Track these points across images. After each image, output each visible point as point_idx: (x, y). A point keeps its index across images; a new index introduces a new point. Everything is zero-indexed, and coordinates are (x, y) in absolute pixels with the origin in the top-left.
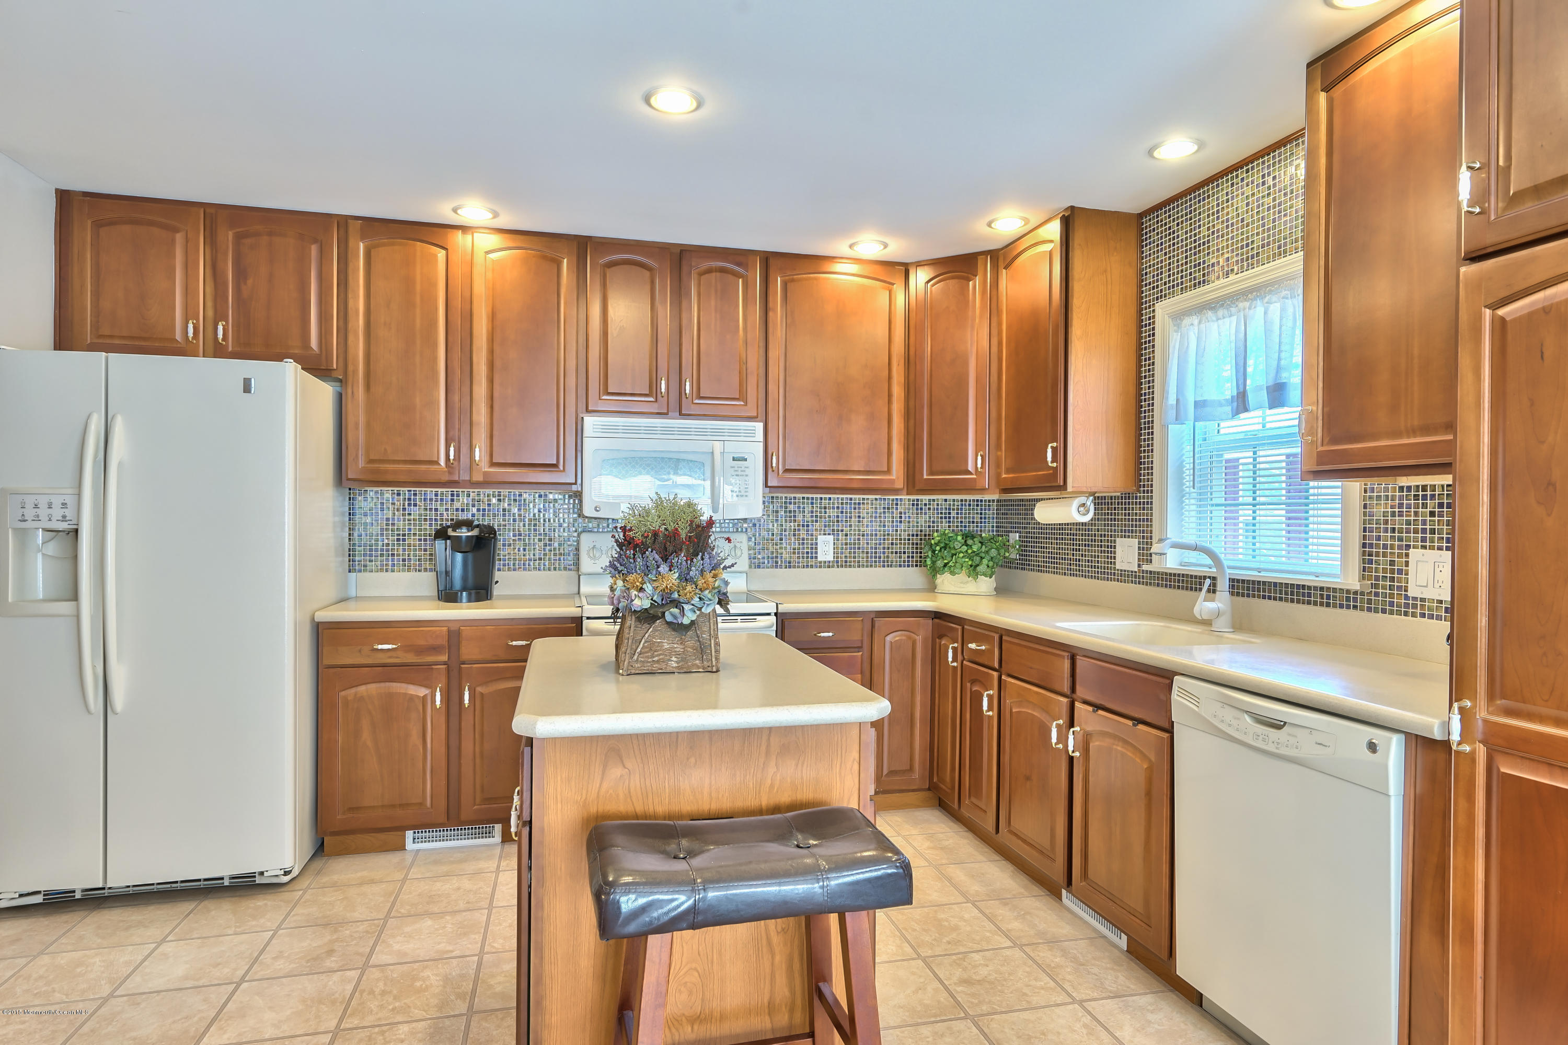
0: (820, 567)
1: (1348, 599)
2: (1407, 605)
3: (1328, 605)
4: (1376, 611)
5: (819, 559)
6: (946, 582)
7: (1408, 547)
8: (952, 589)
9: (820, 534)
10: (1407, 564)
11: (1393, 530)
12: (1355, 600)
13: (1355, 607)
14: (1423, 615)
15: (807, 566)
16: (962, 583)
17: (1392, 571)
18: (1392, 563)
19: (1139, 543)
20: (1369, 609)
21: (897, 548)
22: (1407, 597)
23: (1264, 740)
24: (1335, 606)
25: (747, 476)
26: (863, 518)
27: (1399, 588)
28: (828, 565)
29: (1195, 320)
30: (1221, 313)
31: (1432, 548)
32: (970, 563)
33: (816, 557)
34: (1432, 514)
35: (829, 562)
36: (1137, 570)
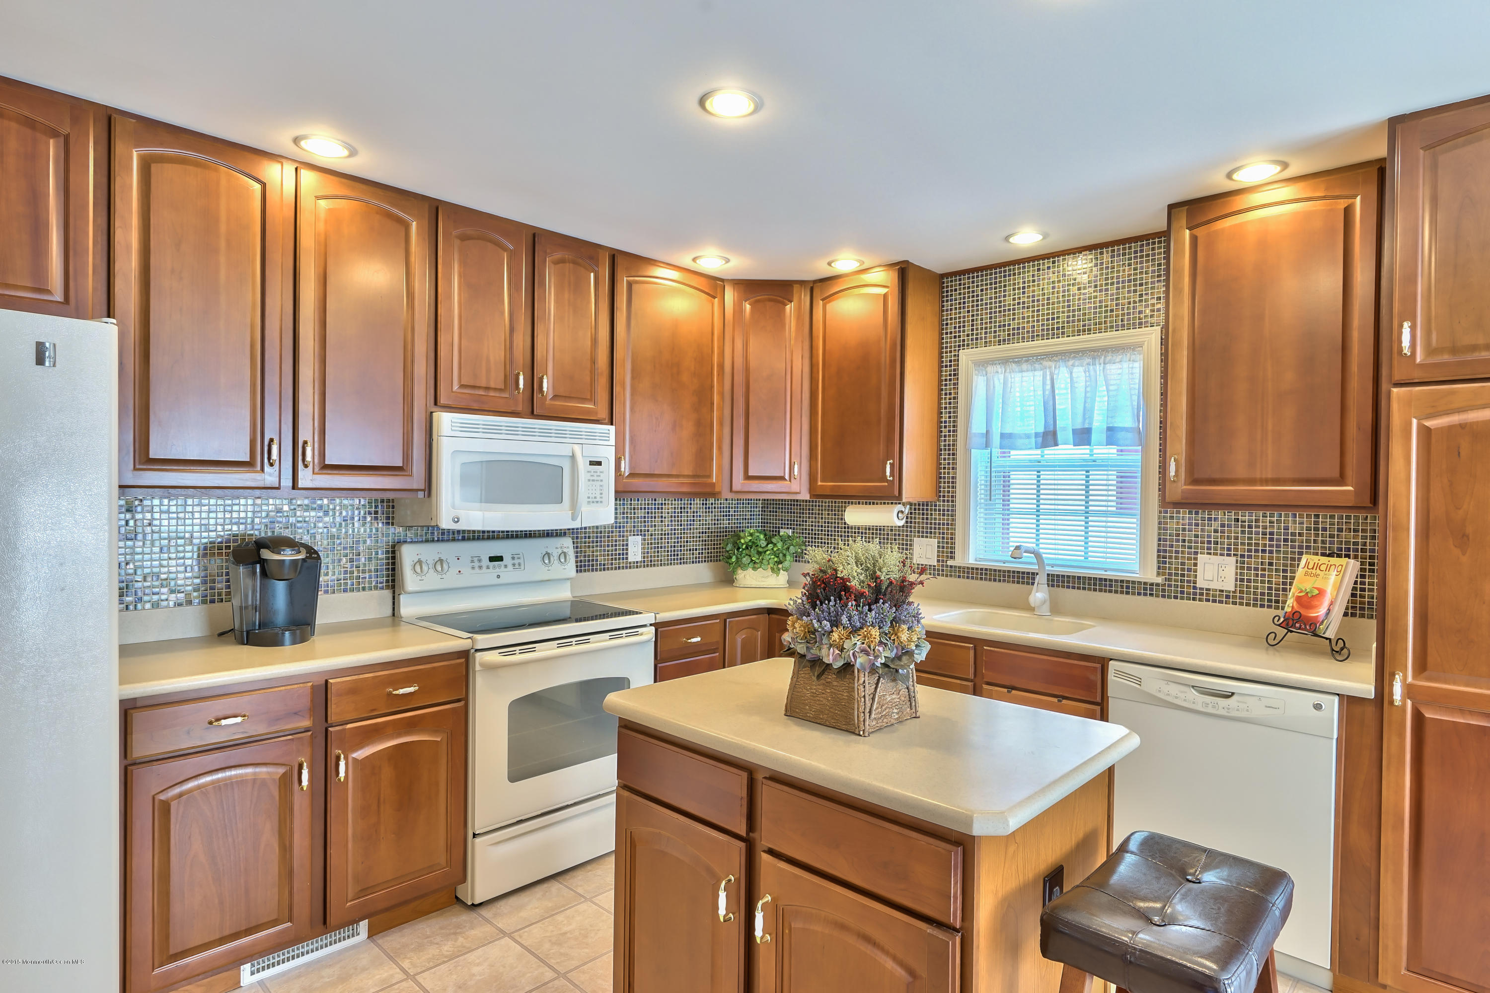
0: (630, 567)
1: (1145, 589)
2: (1195, 594)
3: (1128, 593)
4: (1169, 597)
5: (629, 560)
6: (747, 577)
7: (1196, 553)
8: (754, 583)
9: (630, 535)
10: (1195, 565)
11: (1184, 541)
12: (1151, 590)
13: (1151, 595)
14: (1208, 600)
15: (619, 568)
16: (763, 577)
17: (1183, 569)
18: (1183, 564)
19: (939, 542)
20: (1163, 596)
21: (691, 545)
22: (1195, 588)
23: (1214, 707)
24: (1133, 594)
25: (602, 481)
26: (665, 518)
27: (1189, 581)
28: (637, 565)
29: (1000, 368)
30: (1025, 366)
31: (1216, 554)
32: (776, 559)
33: (627, 558)
34: (1216, 531)
35: (637, 562)
36: (936, 564)
